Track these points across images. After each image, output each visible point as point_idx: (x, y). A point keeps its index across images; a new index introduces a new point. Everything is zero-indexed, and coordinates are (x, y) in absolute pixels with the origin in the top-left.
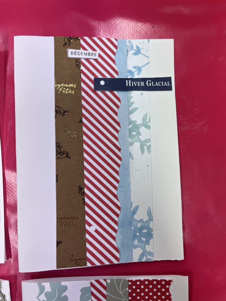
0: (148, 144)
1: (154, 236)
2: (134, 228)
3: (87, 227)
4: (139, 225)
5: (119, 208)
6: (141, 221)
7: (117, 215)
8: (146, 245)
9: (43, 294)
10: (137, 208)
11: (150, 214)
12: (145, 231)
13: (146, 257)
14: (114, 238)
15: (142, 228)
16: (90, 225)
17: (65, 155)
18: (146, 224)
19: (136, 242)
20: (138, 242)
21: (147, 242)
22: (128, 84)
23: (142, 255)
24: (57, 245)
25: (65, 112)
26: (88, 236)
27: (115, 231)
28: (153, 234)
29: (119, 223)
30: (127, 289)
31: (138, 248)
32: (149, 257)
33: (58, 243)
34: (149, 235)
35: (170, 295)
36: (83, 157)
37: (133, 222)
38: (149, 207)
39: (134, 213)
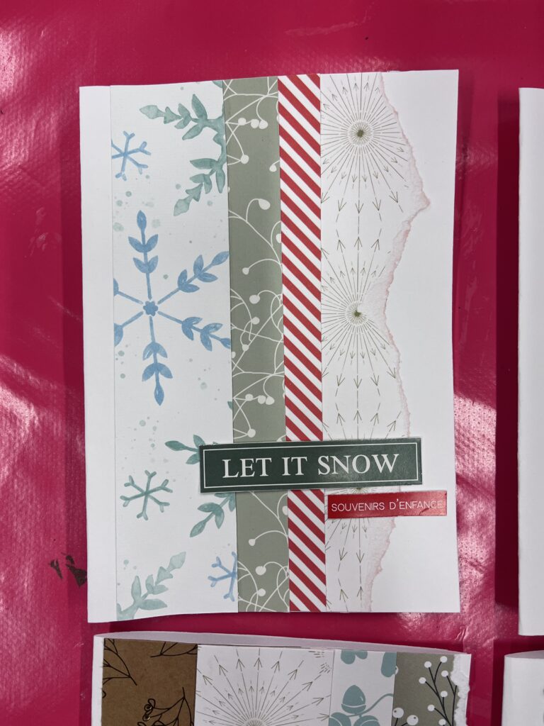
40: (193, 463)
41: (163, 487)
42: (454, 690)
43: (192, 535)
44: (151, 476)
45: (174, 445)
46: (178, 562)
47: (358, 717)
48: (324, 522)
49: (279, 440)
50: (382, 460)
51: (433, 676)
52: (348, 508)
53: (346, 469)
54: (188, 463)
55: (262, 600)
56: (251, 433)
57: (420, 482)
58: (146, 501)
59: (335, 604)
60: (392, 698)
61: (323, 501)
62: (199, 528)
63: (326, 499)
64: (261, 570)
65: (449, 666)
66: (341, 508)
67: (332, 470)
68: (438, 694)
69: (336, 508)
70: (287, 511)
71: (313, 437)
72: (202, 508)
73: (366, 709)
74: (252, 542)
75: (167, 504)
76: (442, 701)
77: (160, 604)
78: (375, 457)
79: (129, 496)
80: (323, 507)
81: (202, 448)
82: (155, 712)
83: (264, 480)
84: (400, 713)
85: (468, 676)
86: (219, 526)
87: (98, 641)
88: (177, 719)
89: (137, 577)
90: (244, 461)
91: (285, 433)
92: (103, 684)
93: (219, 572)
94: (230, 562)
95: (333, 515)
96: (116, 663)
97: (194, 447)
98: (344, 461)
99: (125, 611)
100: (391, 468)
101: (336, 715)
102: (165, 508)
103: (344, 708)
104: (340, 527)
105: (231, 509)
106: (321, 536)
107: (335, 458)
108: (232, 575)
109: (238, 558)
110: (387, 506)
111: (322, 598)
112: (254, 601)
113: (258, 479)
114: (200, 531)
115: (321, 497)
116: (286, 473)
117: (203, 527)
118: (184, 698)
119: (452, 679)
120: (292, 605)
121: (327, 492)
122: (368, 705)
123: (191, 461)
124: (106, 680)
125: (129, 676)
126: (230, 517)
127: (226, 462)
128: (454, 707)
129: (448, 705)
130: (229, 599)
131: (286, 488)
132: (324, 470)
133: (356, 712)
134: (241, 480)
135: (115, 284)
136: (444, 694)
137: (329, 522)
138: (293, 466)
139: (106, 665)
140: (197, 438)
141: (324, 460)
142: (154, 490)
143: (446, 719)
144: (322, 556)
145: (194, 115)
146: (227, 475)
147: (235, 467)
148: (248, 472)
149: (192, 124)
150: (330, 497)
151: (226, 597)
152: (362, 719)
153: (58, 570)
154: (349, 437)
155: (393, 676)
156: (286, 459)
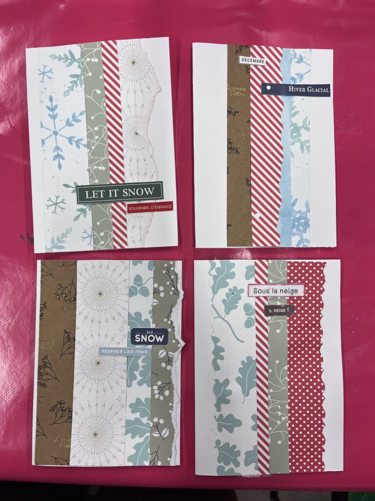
0: (307, 145)
1: (311, 225)
2: (293, 218)
3: (253, 214)
4: (298, 216)
5: (280, 200)
6: (300, 212)
7: (279, 206)
8: (304, 234)
9: (214, 269)
10: (296, 200)
11: (307, 205)
12: (303, 221)
13: (304, 243)
14: (276, 225)
15: (300, 218)
16: (255, 213)
17: (235, 151)
18: (304, 215)
19: (295, 230)
20: (297, 230)
21: (305, 231)
22: (291, 90)
23: (300, 242)
24: (228, 228)
25: (235, 112)
26: (253, 222)
27: (277, 219)
28: (309, 224)
29: (280, 213)
30: (287, 269)
31: (296, 236)
32: (305, 244)
33: (228, 226)
34: (307, 225)
35: (324, 276)
36: (251, 153)
37: (292, 213)
38: (307, 200)
39: (293, 205)
40: (74, 193)
41: (62, 202)
42: (176, 275)
43: (74, 221)
44: (57, 197)
45: (66, 186)
46: (69, 231)
47: (140, 288)
48: (126, 214)
49: (108, 183)
50: (148, 190)
51: (168, 269)
52: (135, 208)
53: (134, 194)
54: (72, 192)
55: (102, 245)
56: (97, 181)
57: (163, 198)
58: (56, 207)
59: (131, 246)
60: (153, 279)
61: (125, 207)
62: (77, 218)
63: (127, 206)
64: (102, 234)
65: (174, 266)
66: (132, 209)
67: (128, 194)
68: (170, 277)
69: (130, 209)
70: (111, 210)
71: (121, 182)
72: (78, 210)
73: (143, 283)
74: (98, 223)
75: (64, 208)
76: (172, 280)
77: (62, 247)
78: (145, 189)
79: (49, 205)
80: (125, 209)
81: (77, 187)
82: (62, 289)
83: (102, 199)
84: (156, 285)
85: (181, 269)
86: (85, 217)
87: (39, 262)
88: (70, 291)
89: (53, 236)
90: (94, 192)
91: (110, 180)
92: (41, 278)
93: (85, 235)
94: (90, 231)
95: (129, 212)
96: (46, 270)
97: (74, 186)
98: (133, 191)
99: (49, 249)
100: (151, 193)
101: (132, 287)
102: (64, 210)
103: (135, 284)
104: (132, 217)
105: (89, 210)
106: (125, 220)
107: (130, 190)
108: (91, 236)
109: (93, 230)
110: (150, 208)
111: (126, 243)
112: (99, 246)
113: (100, 198)
114: (78, 219)
115: (124, 205)
116: (111, 196)
117: (79, 217)
118: (73, 282)
119: (175, 271)
120: (114, 246)
121: (127, 203)
122: (144, 282)
123: (73, 192)
124: (42, 276)
125: (51, 275)
126: (89, 213)
127: (87, 192)
128: (177, 282)
129: (174, 281)
130: (90, 246)
131: (111, 202)
132: (125, 194)
133: (139, 285)
134: (93, 199)
135: (41, 124)
136: (173, 277)
137: (128, 215)
138: (113, 193)
139: (42, 270)
140: (75, 183)
141: (125, 191)
142: (59, 203)
143: (174, 288)
144: (125, 228)
145: (70, 58)
146: (87, 197)
147: (91, 194)
148: (96, 196)
149: (69, 61)
150: (128, 205)
151: (88, 244)
152: (141, 288)
153: (23, 239)
154: (135, 182)
155: (153, 271)
156: (110, 191)
